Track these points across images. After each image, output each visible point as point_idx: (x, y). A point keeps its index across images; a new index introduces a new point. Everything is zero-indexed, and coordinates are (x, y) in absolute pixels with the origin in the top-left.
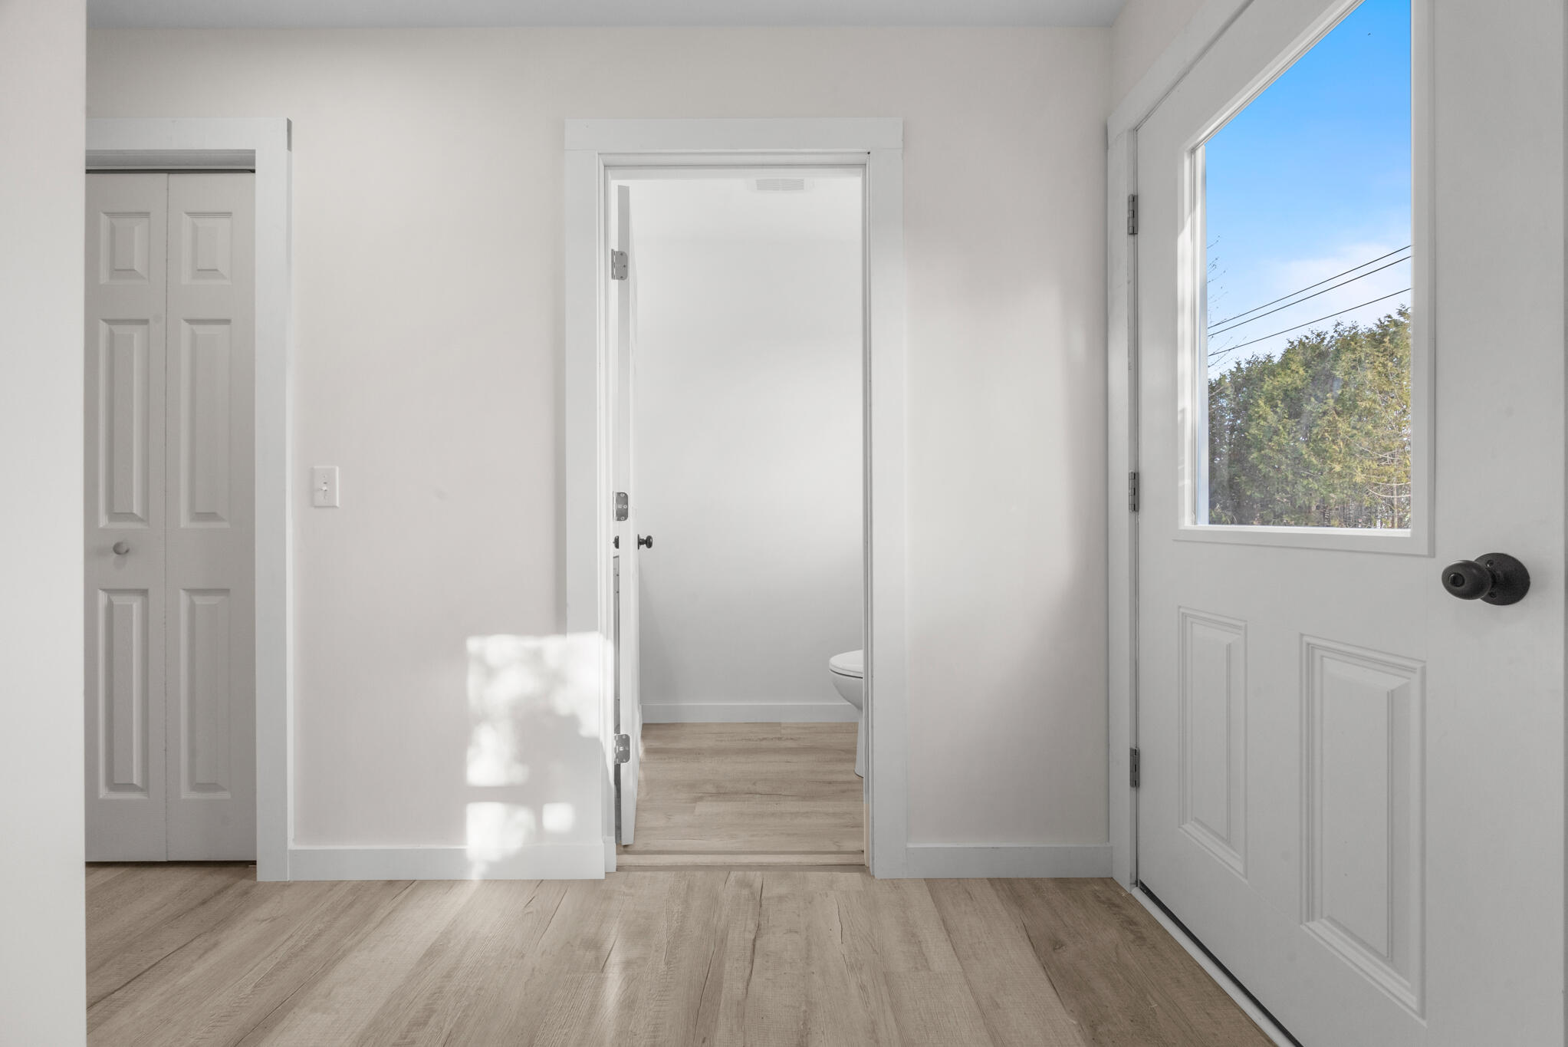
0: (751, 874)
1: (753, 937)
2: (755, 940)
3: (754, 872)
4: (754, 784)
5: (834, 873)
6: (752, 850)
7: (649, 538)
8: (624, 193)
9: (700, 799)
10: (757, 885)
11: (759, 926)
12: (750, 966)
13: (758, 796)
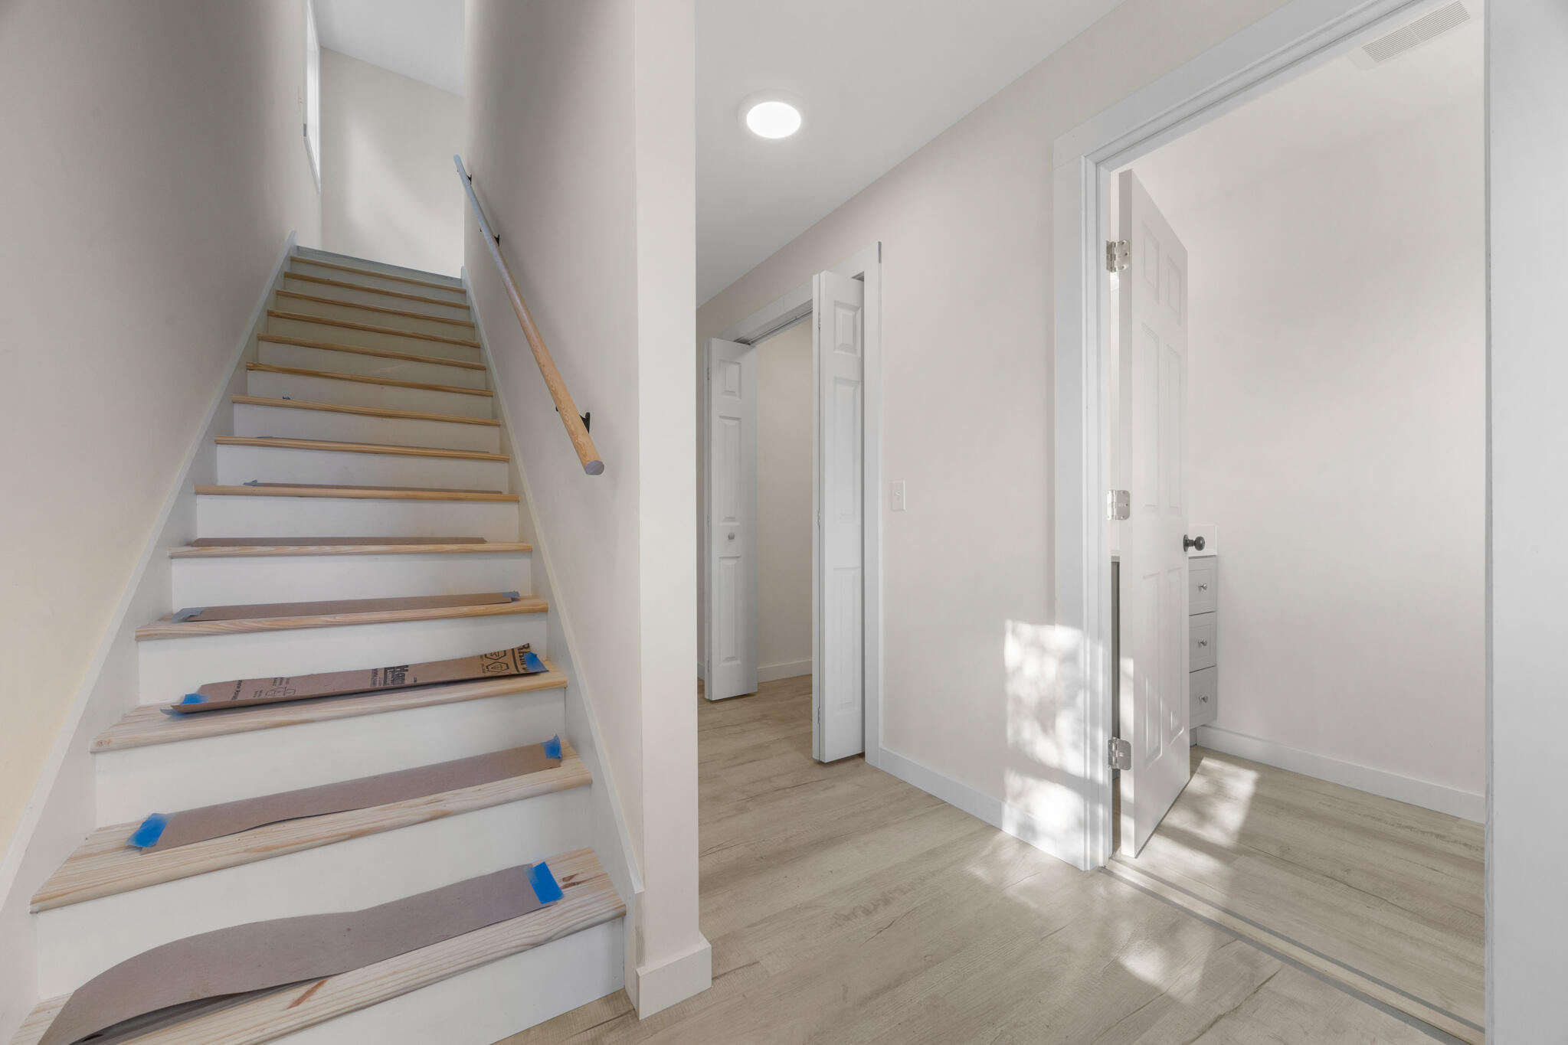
0: (1266, 957)
1: (1221, 1012)
2: (1221, 1017)
3: (1272, 958)
4: (1348, 871)
5: (1410, 1027)
6: (1288, 935)
7: (1200, 539)
8: (1126, 179)
9: (1249, 854)
10: (1268, 971)
11: (1236, 1009)
12: (1198, 1034)
13: (1342, 885)
